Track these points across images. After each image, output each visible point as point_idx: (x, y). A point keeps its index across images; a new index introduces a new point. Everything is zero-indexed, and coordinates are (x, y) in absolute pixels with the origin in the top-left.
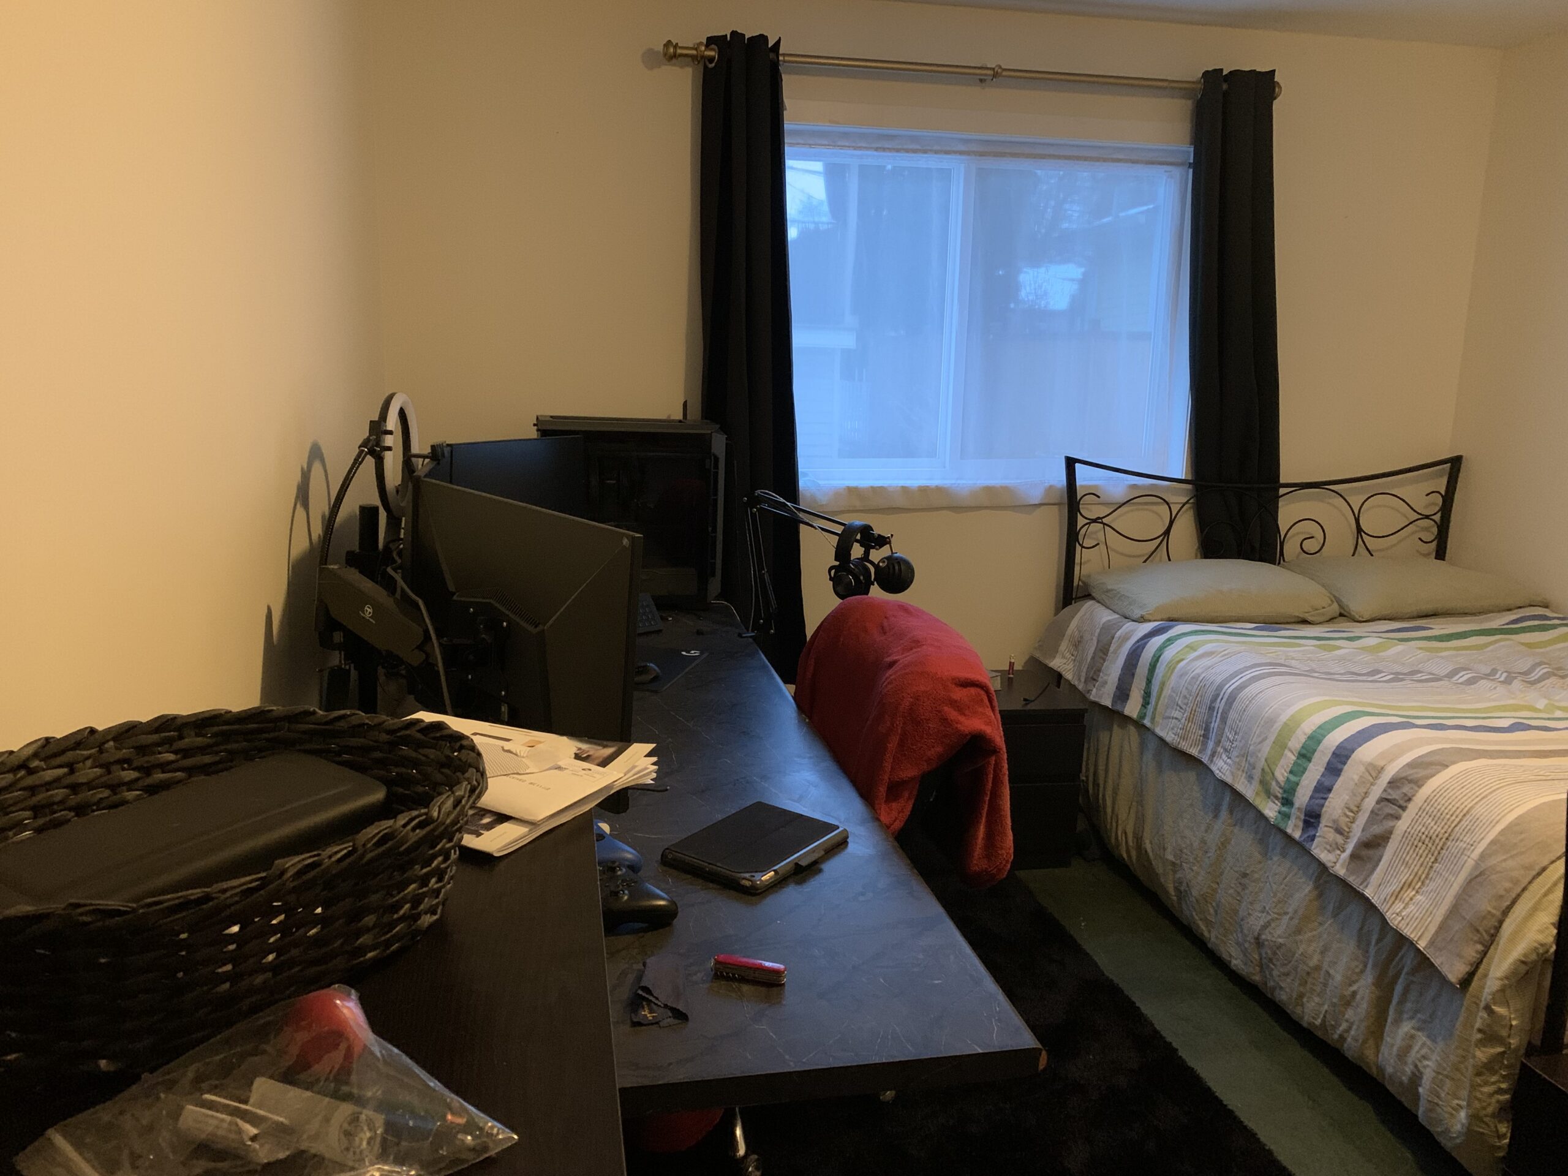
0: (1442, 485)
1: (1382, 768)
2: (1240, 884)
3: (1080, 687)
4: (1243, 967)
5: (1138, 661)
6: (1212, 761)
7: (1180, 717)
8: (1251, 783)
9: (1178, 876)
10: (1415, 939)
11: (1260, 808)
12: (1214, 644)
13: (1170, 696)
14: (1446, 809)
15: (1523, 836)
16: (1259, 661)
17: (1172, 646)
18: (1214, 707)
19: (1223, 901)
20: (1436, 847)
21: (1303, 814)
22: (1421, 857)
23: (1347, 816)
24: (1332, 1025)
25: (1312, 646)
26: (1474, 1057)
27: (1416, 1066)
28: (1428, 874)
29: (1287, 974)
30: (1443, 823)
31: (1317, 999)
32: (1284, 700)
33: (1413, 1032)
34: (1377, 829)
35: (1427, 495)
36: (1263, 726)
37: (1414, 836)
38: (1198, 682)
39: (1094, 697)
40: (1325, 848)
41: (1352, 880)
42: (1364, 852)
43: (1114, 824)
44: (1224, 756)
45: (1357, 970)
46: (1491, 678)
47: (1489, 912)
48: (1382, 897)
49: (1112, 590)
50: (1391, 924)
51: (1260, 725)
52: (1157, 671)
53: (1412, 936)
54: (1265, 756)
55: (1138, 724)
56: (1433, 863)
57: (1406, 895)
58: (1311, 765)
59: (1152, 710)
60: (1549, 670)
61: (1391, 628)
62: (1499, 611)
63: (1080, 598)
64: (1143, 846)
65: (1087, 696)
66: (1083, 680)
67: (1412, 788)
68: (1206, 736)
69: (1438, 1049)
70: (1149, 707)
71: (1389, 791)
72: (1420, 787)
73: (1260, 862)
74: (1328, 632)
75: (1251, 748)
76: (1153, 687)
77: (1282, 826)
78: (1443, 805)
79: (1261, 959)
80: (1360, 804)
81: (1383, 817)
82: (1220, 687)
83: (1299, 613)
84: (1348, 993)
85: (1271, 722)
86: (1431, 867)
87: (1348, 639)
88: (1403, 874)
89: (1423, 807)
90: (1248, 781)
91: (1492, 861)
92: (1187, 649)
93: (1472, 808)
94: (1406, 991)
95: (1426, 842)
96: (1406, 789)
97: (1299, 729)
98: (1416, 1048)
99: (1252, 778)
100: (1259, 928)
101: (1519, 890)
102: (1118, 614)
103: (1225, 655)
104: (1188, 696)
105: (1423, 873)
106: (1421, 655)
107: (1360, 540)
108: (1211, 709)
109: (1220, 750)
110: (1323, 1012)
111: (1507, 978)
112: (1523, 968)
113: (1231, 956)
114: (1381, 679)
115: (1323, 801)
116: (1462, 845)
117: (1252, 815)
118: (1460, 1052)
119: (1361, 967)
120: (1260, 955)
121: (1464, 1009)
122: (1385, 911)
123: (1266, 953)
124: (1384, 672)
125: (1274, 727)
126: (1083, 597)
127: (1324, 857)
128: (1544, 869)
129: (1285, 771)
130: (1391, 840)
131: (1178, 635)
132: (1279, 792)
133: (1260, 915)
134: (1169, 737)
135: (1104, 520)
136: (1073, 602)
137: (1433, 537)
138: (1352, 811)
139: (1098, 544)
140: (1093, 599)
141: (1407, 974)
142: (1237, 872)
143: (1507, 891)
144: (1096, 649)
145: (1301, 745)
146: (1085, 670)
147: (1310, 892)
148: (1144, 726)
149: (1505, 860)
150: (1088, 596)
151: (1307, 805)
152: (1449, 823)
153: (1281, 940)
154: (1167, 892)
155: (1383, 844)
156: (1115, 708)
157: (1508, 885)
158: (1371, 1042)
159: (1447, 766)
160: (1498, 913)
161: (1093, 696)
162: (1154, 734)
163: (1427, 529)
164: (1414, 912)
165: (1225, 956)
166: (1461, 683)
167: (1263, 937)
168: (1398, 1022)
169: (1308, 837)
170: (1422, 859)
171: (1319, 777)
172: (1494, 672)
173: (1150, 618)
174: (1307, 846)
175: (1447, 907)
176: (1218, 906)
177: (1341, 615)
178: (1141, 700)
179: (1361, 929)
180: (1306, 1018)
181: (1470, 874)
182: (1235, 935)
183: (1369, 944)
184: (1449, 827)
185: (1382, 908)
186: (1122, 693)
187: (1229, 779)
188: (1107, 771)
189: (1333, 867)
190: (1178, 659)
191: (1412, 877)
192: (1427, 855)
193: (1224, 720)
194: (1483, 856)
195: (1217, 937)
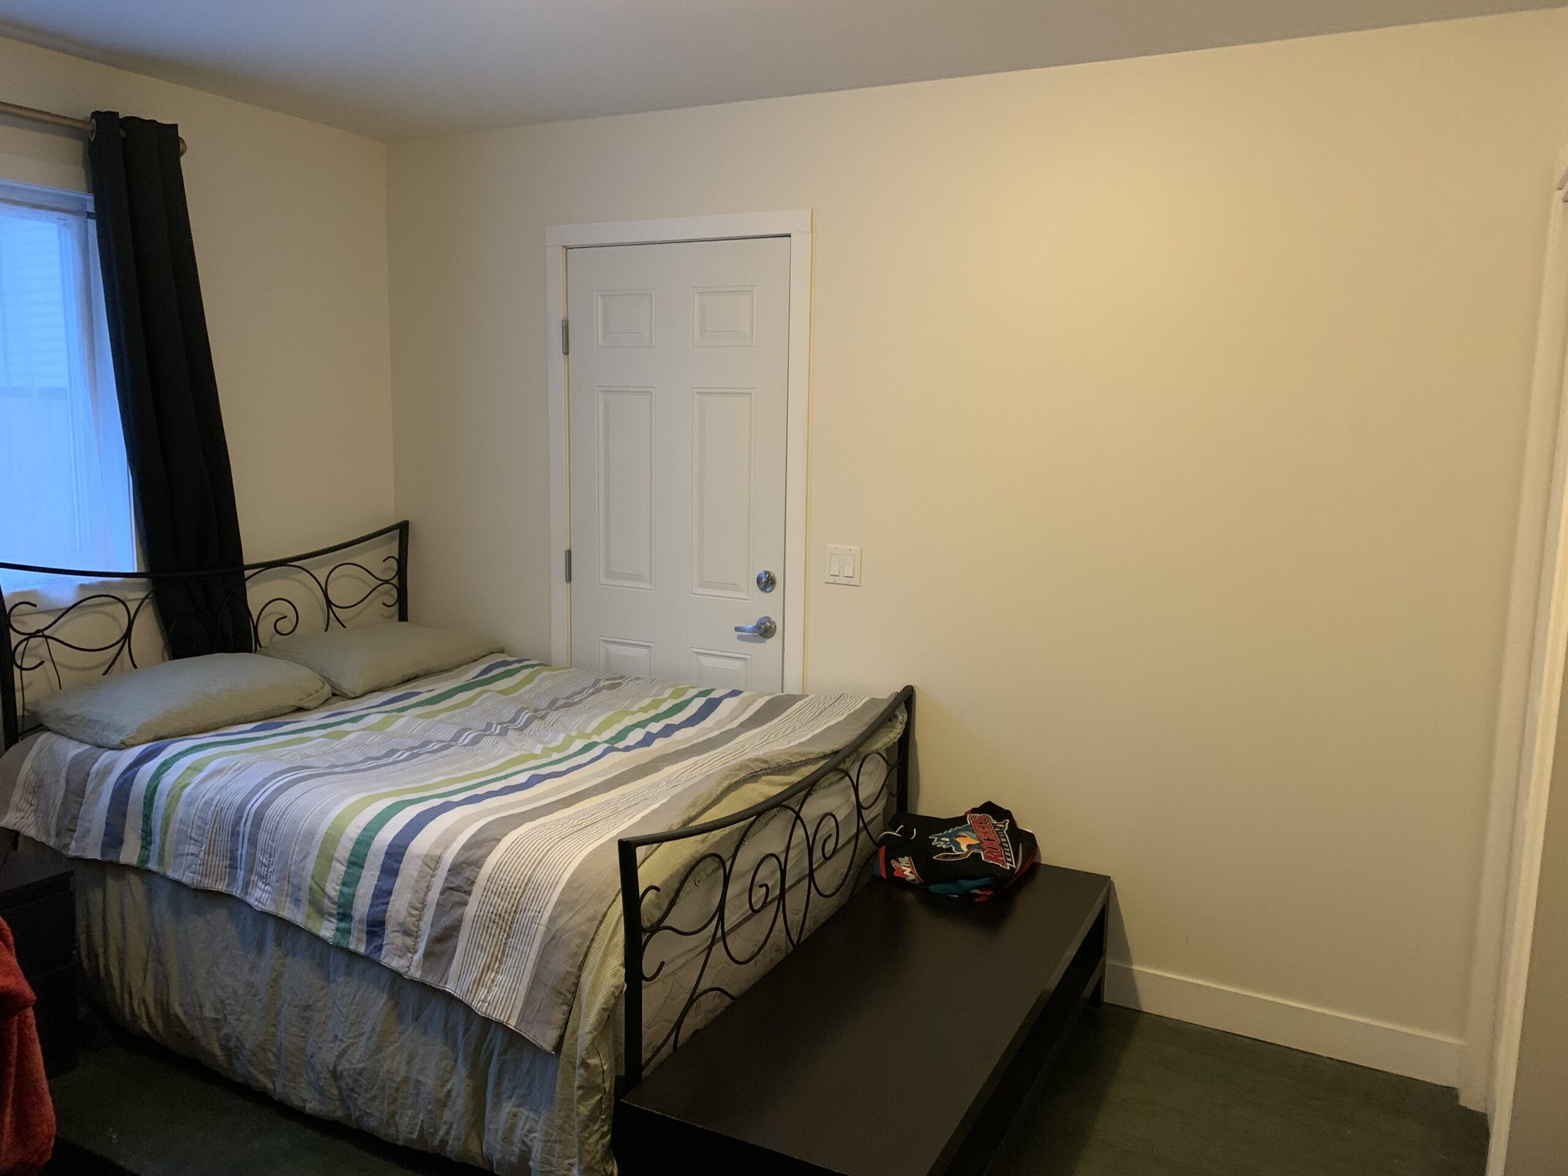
0: (394, 549)
1: (439, 857)
2: (303, 1018)
3: (52, 843)
4: (321, 1107)
5: (128, 796)
6: (246, 893)
7: (197, 852)
8: (299, 907)
9: (224, 1031)
10: (505, 1020)
11: (314, 930)
12: (222, 759)
13: (180, 831)
14: (508, 883)
15: (581, 890)
16: (279, 769)
17: (170, 770)
18: (238, 832)
19: (286, 1043)
20: (507, 923)
21: (365, 925)
22: (494, 936)
23: (413, 916)
24: (431, 1133)
25: (320, 737)
26: (578, 1114)
27: (524, 1142)
28: (504, 951)
29: (373, 1099)
30: (509, 898)
31: (409, 1113)
32: (318, 808)
33: (515, 1110)
34: (446, 921)
35: (384, 561)
36: (302, 841)
37: (484, 918)
38: (213, 808)
39: (75, 852)
40: (395, 955)
41: (430, 980)
42: (438, 948)
43: (126, 996)
44: (260, 884)
45: (449, 1068)
46: (487, 733)
47: (568, 972)
48: (465, 988)
49: (75, 716)
50: (480, 1013)
51: (299, 841)
52: (155, 804)
53: (502, 1018)
54: (310, 873)
55: (141, 870)
56: (506, 939)
57: (486, 979)
58: (364, 872)
59: (157, 851)
60: (529, 714)
61: (385, 700)
62: (467, 663)
63: (26, 731)
64: (171, 1011)
65: (64, 852)
66: (53, 832)
67: (473, 871)
68: (233, 866)
69: (542, 1118)
70: (152, 847)
71: (451, 878)
72: (480, 867)
73: (322, 988)
74: (327, 717)
75: (292, 868)
76: (153, 823)
77: (344, 944)
78: (505, 880)
79: (340, 1092)
80: (424, 899)
81: (450, 906)
82: (241, 808)
83: (292, 701)
84: (441, 1095)
85: (310, 834)
86: (506, 944)
87: (353, 720)
88: (480, 960)
89: (487, 887)
90: (295, 905)
91: (561, 922)
92: (190, 771)
93: (532, 874)
94: (501, 1070)
95: (497, 920)
96: (467, 873)
97: (344, 837)
98: (521, 1124)
99: (299, 900)
100: (333, 1059)
101: (588, 942)
102: (87, 743)
103: (239, 768)
104: (203, 826)
105: (499, 951)
106: (423, 723)
107: (331, 614)
108: (235, 834)
109: (254, 878)
110: (420, 1123)
111: (595, 1029)
112: (606, 1015)
113: (304, 1100)
114: (400, 758)
115: (385, 906)
116: (531, 914)
117: (304, 938)
118: (563, 1113)
119: (452, 1063)
120: (339, 1087)
121: (560, 1071)
122: (470, 1001)
123: (347, 1084)
124: (399, 751)
125: (315, 840)
126: (31, 730)
127: (395, 963)
128: (605, 915)
129: (337, 885)
130: (462, 928)
131: (174, 756)
132: (333, 909)
133: (331, 1045)
134: (187, 878)
135: (46, 633)
136: (20, 737)
137: (394, 601)
138: (417, 909)
139: (42, 662)
140: (49, 730)
141: (499, 1055)
142: (296, 1007)
143: (578, 946)
144: (67, 791)
145: (349, 853)
146: (54, 819)
147: (385, 1004)
148: (149, 871)
149: (570, 918)
150: (39, 727)
151: (368, 915)
152: (514, 896)
153: (362, 1065)
154: (213, 1055)
155: (456, 934)
156: (107, 859)
157: (578, 941)
158: (473, 1134)
159: (499, 840)
160: (575, 970)
161: (73, 851)
162: (165, 877)
163: (386, 593)
164: (498, 994)
165: (297, 1103)
166: (466, 745)
167: (340, 1068)
168: (497, 1104)
169: (375, 947)
170: (495, 939)
171: (375, 882)
172: (489, 726)
173: (132, 741)
174: (375, 957)
175: (528, 980)
176: (280, 1050)
177: (334, 695)
178: (140, 842)
179: (446, 1025)
180: (401, 1137)
181: (542, 941)
182: (305, 1076)
183: (456, 1039)
184: (515, 899)
185: (467, 1000)
186: (114, 838)
187: (270, 908)
188: (105, 933)
189: (407, 972)
190: (182, 785)
191: (489, 959)
192: (500, 933)
193: (253, 843)
194: (552, 920)
195: (284, 1086)
